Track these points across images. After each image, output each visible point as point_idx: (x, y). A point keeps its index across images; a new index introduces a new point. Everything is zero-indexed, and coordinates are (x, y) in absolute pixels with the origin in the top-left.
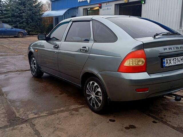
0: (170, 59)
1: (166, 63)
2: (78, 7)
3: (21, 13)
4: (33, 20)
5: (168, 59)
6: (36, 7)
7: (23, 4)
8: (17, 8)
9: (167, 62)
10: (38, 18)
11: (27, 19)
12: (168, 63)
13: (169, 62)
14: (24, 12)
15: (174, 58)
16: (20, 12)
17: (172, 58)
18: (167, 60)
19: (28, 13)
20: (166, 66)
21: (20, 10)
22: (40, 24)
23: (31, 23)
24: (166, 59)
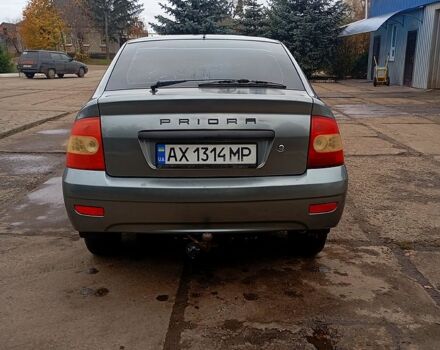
0: (184, 147)
1: (170, 156)
2: (425, 6)
3: (292, 29)
4: (316, 46)
5: (177, 147)
6: (329, 12)
7: (300, 7)
8: (285, 18)
9: (172, 154)
10: (331, 40)
11: (303, 42)
12: (175, 156)
13: (179, 154)
14: (297, 27)
15: (200, 146)
16: (289, 26)
17: (193, 147)
18: (173, 149)
19: (305, 28)
20: (167, 162)
21: (290, 22)
22: (333, 53)
23: (311, 51)
24: (168, 147)
